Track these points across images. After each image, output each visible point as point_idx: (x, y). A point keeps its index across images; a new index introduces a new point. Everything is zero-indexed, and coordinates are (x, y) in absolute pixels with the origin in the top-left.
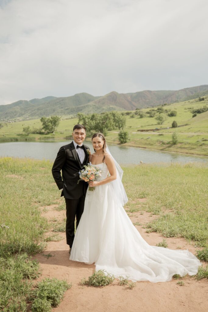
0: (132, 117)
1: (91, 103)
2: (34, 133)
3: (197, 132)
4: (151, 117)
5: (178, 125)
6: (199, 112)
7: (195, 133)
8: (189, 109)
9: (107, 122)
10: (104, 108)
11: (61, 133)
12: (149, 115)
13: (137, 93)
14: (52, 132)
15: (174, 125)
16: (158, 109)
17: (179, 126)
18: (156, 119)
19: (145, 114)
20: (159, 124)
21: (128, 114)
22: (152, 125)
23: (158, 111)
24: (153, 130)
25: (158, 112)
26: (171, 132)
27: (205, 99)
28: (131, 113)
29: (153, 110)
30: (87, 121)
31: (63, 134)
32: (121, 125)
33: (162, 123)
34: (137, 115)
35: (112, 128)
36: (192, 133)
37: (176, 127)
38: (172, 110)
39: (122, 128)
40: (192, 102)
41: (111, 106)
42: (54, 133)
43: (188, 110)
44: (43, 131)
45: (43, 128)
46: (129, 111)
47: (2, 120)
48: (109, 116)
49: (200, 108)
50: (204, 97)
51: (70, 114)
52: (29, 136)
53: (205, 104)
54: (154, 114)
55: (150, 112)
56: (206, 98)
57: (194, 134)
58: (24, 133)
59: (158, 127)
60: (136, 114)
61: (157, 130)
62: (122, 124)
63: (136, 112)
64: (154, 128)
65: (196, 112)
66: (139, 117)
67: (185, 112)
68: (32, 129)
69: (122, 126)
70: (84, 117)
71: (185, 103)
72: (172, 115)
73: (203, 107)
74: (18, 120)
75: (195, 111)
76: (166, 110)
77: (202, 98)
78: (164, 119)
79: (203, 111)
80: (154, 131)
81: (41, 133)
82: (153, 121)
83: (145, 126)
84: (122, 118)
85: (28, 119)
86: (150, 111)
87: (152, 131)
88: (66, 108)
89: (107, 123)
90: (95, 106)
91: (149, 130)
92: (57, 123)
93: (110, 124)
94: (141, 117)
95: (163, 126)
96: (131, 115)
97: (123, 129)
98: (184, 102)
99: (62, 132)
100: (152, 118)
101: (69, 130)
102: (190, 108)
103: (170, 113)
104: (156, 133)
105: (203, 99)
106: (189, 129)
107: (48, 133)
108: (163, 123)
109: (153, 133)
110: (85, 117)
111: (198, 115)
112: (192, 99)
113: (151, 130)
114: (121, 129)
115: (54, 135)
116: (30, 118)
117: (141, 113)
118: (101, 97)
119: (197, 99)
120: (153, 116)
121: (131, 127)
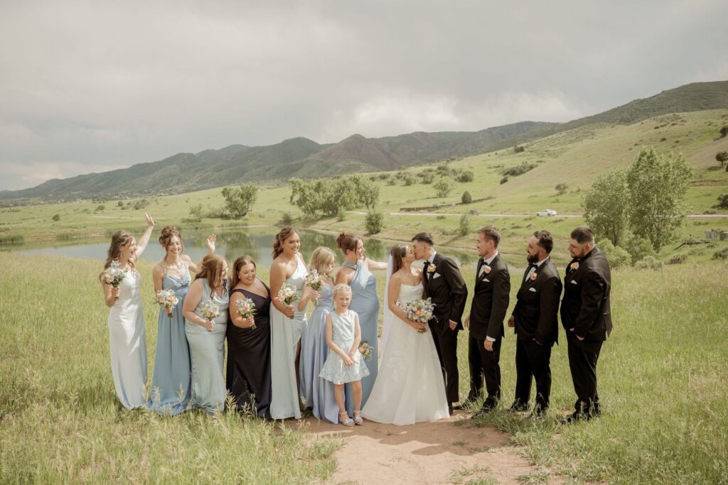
0: (392, 183)
1: (313, 157)
2: (209, 216)
3: (505, 212)
4: (426, 183)
5: (473, 199)
6: (513, 173)
7: (501, 213)
8: (495, 167)
9: (345, 194)
10: (339, 165)
11: (260, 216)
12: (421, 179)
13: (400, 136)
14: (244, 215)
15: (466, 200)
16: (439, 168)
17: (475, 202)
18: (435, 187)
19: (415, 178)
20: (440, 196)
21: (383, 178)
22: (428, 198)
23: (439, 171)
24: (429, 209)
25: (439, 173)
26: (459, 213)
27: (525, 149)
28: (389, 175)
29: (430, 171)
30: (307, 193)
31: (263, 217)
32: (370, 200)
33: (445, 194)
34: (400, 181)
35: (355, 206)
36: (497, 214)
37: (469, 202)
38: (464, 171)
39: (372, 205)
40: (502, 155)
41: (352, 163)
42: (246, 216)
43: (494, 169)
44: (227, 212)
45: (226, 208)
46: (386, 173)
47: (146, 191)
48: (349, 183)
49: (516, 166)
50: (524, 145)
51: (274, 179)
52: (202, 223)
53: (524, 159)
54: (433, 177)
55: (425, 173)
56: (527, 147)
57: (499, 215)
58: (192, 217)
59: (439, 202)
60: (398, 178)
61: (436, 208)
62: (372, 198)
63: (399, 174)
64: (430, 203)
65: (508, 173)
66: (404, 183)
67: (489, 173)
68: (206, 210)
69: (371, 203)
70: (302, 186)
71: (489, 156)
72: (465, 179)
73: (520, 164)
74: (176, 190)
75: (506, 171)
76: (454, 171)
77: (519, 146)
78: (450, 187)
79: (522, 172)
80: (429, 211)
81: (223, 217)
82: (430, 191)
83: (415, 201)
84: (372, 185)
85: (195, 188)
86: (424, 171)
87: (426, 211)
88: (267, 167)
89: (344, 197)
90: (321, 162)
91: (420, 209)
92: (252, 198)
93: (350, 199)
94: (408, 183)
95: (447, 200)
96: (389, 180)
97: (373, 207)
98: (487, 154)
99: (262, 215)
100: (428, 185)
101: (274, 210)
102: (498, 167)
103: (460, 175)
104: (434, 214)
105: (522, 149)
106: (492, 206)
107: (237, 217)
108: (447, 195)
109: (426, 214)
110: (304, 186)
111: (511, 179)
112: (502, 148)
113: (424, 209)
114: (370, 206)
115: (247, 220)
116: (199, 186)
117: (408, 177)
118: (332, 144)
119: (512, 149)
120: (429, 181)
121: (388, 203)
